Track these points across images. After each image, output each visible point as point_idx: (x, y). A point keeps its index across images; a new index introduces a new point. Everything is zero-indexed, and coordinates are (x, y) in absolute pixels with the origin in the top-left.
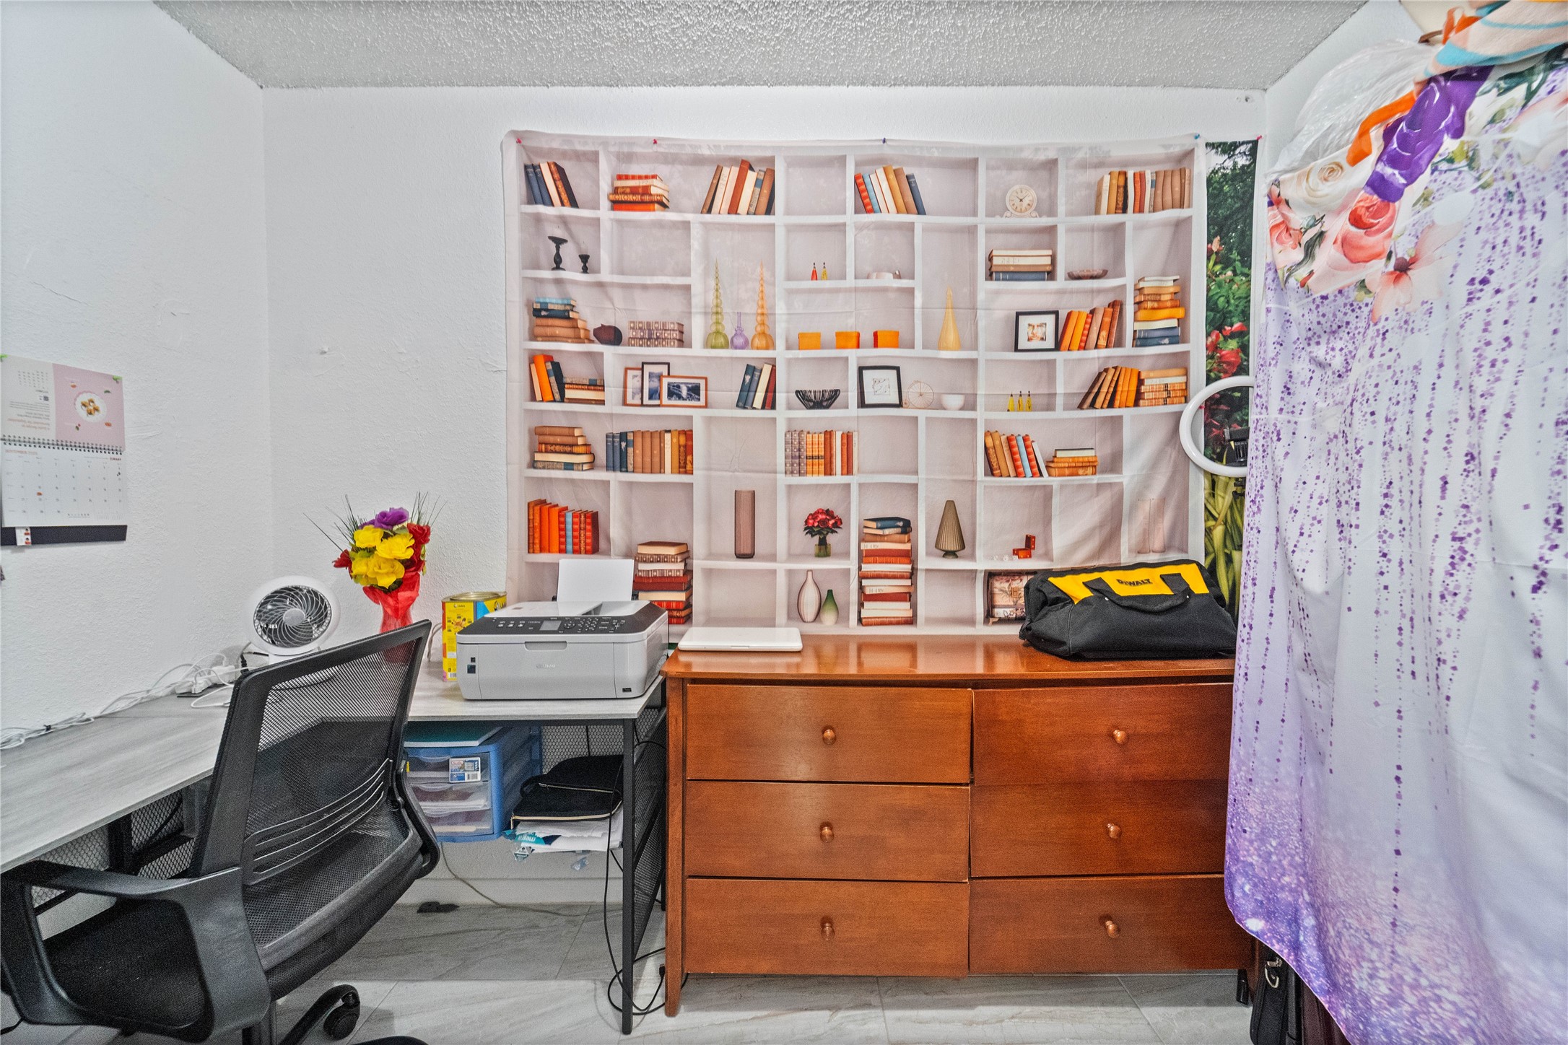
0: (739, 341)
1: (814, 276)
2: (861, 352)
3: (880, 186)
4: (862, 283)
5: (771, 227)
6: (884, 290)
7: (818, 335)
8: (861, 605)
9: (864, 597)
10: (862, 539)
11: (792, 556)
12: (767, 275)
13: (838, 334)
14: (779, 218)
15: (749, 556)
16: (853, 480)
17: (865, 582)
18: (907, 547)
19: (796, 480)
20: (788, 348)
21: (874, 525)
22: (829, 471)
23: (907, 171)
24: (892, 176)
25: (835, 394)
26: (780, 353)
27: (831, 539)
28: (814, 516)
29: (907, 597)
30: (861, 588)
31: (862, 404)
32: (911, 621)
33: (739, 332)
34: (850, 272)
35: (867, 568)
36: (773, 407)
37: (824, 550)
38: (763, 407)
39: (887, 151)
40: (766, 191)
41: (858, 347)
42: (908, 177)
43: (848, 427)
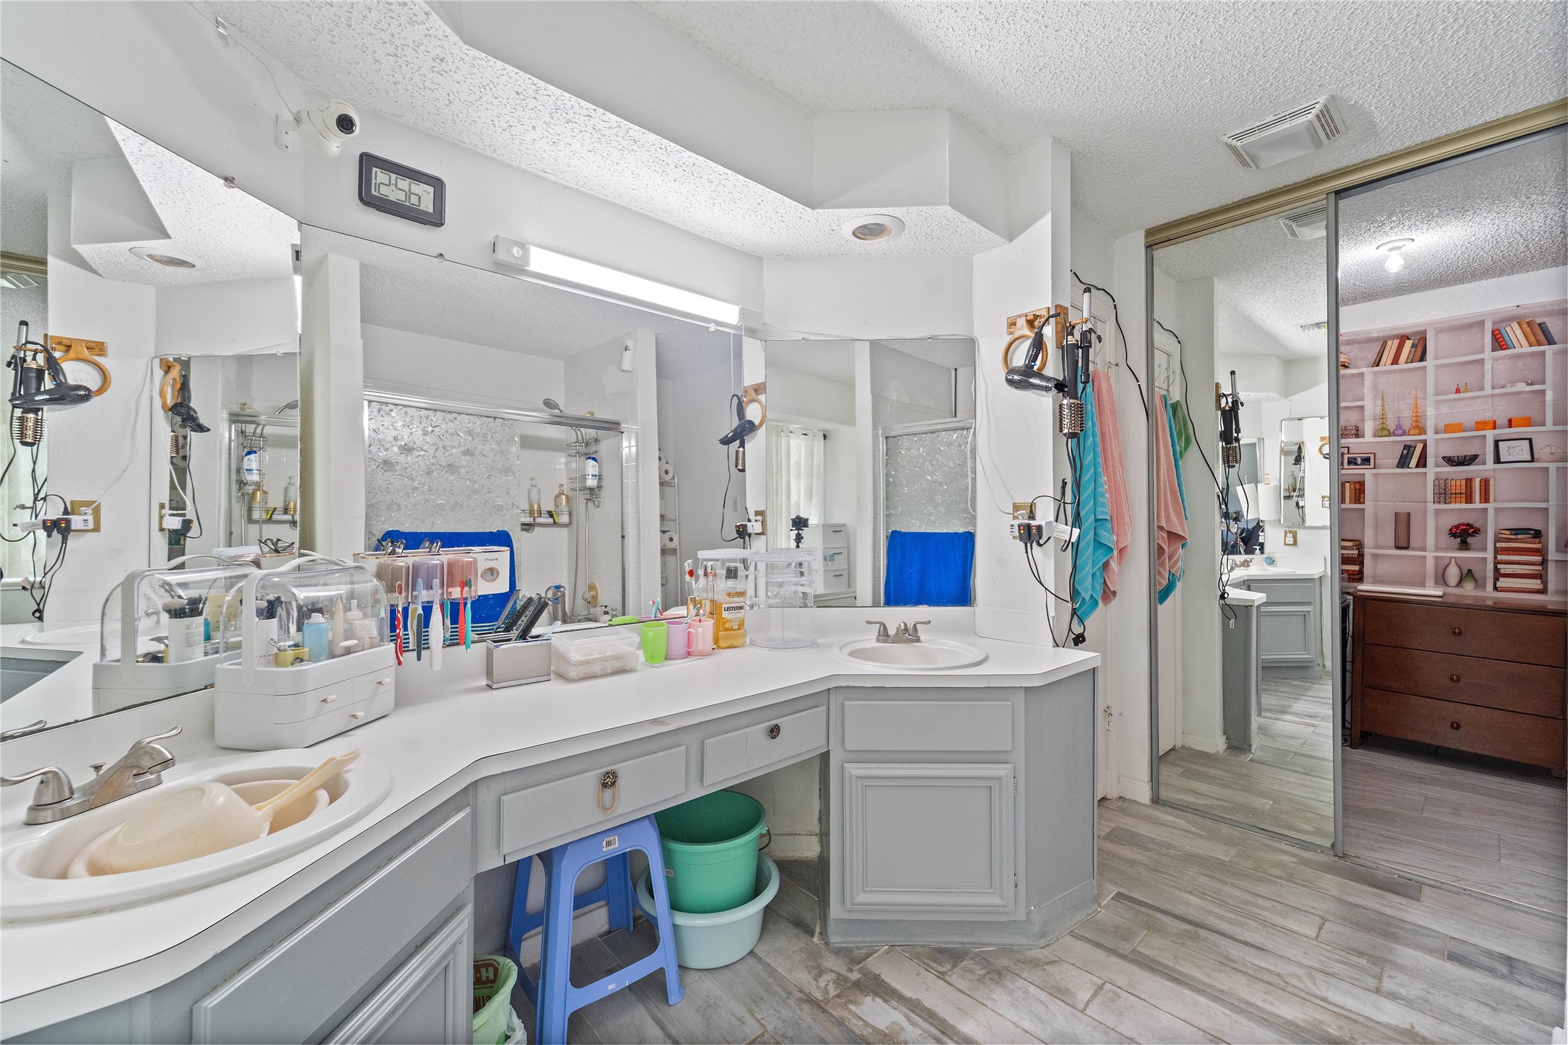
0: (1400, 432)
1: (1458, 391)
2: (1496, 431)
3: (1515, 333)
4: (1497, 391)
5: (1424, 368)
6: (1520, 393)
7: (1461, 424)
8: (1496, 579)
9: (1498, 575)
10: (1497, 540)
11: (1437, 549)
12: (1420, 394)
13: (1477, 423)
14: (1430, 362)
15: (1407, 548)
16: (1490, 507)
17: (1499, 566)
18: (1539, 546)
19: (1442, 506)
20: (1436, 433)
21: (1509, 532)
22: (1469, 500)
23: (1539, 321)
24: (1525, 326)
25: (1476, 457)
26: (1430, 436)
27: (1470, 540)
28: (1457, 527)
29: (1541, 576)
30: (1496, 569)
31: (1497, 460)
32: (1543, 591)
33: (1399, 427)
34: (1488, 385)
35: (1500, 557)
36: (1425, 466)
37: (1464, 546)
38: (1417, 467)
39: (1520, 311)
40: (1420, 349)
41: (1495, 428)
42: (1539, 324)
43: (1485, 475)
